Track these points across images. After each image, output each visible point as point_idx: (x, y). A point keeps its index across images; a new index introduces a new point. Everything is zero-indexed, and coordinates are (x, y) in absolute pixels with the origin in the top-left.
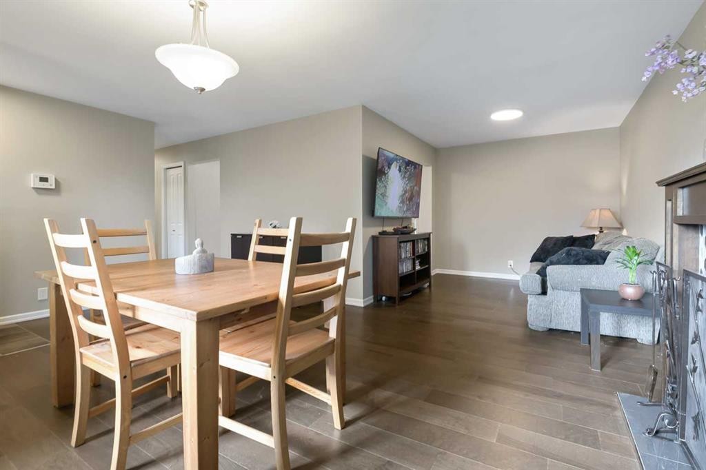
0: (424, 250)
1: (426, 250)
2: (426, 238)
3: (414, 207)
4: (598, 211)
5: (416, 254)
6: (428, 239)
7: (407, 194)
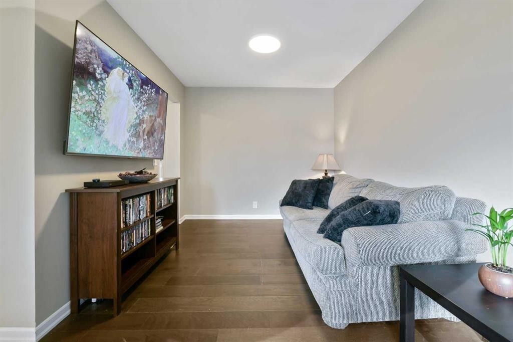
0: (169, 201)
1: (173, 201)
2: (173, 186)
3: (157, 144)
4: (325, 155)
5: (157, 210)
6: (175, 187)
7: (145, 126)
